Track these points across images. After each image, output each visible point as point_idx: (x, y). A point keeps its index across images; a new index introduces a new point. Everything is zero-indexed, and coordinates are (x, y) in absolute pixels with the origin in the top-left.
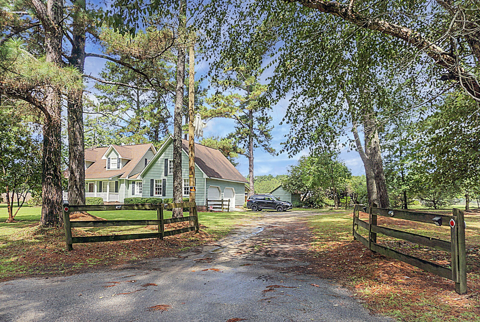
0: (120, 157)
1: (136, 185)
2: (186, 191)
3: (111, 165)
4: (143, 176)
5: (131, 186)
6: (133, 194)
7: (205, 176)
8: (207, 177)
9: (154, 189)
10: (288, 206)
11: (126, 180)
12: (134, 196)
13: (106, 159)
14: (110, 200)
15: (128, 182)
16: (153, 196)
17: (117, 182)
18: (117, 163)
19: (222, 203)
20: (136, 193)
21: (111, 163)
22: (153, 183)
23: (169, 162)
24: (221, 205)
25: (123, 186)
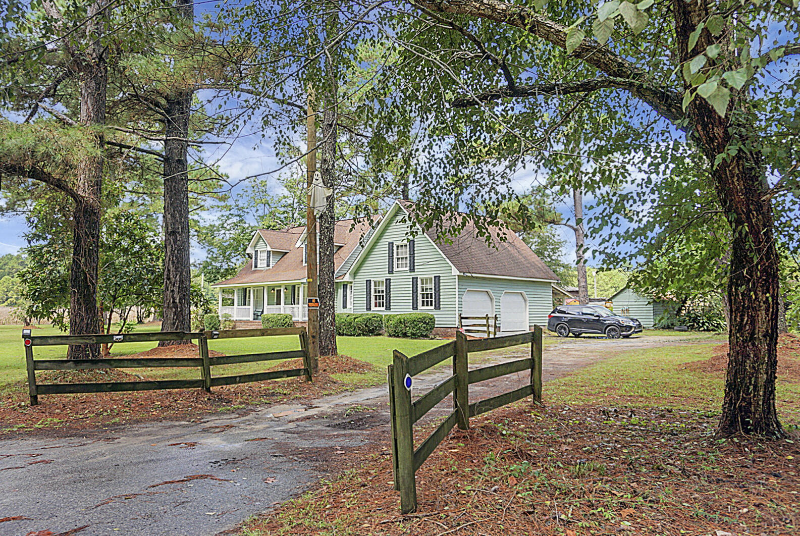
1: (348, 291)
2: (425, 300)
6: (345, 307)
7: (455, 272)
8: (458, 273)
9: (373, 298)
10: (631, 327)
12: (345, 311)
13: (303, 245)
15: (337, 285)
16: (370, 309)
19: (487, 322)
20: (349, 306)
22: (370, 286)
23: (395, 248)
24: (485, 325)
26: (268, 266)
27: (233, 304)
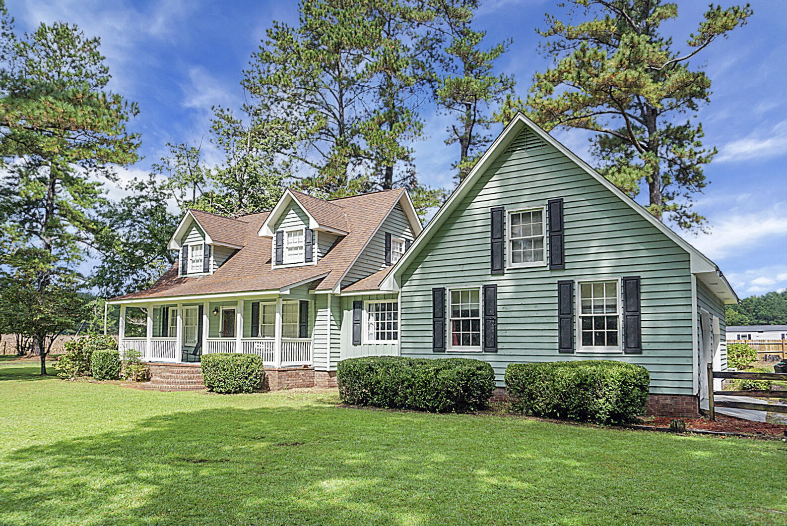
0: (313, 225)
1: (365, 313)
3: (286, 252)
4: (403, 277)
5: (348, 315)
6: (357, 341)
9: (450, 327)
11: (333, 295)
13: (271, 235)
14: (285, 364)
15: (340, 304)
16: (442, 350)
17: (304, 305)
18: (303, 244)
20: (365, 339)
21: (285, 246)
23: (508, 220)
25: (324, 317)
26: (206, 270)
27: (144, 333)
